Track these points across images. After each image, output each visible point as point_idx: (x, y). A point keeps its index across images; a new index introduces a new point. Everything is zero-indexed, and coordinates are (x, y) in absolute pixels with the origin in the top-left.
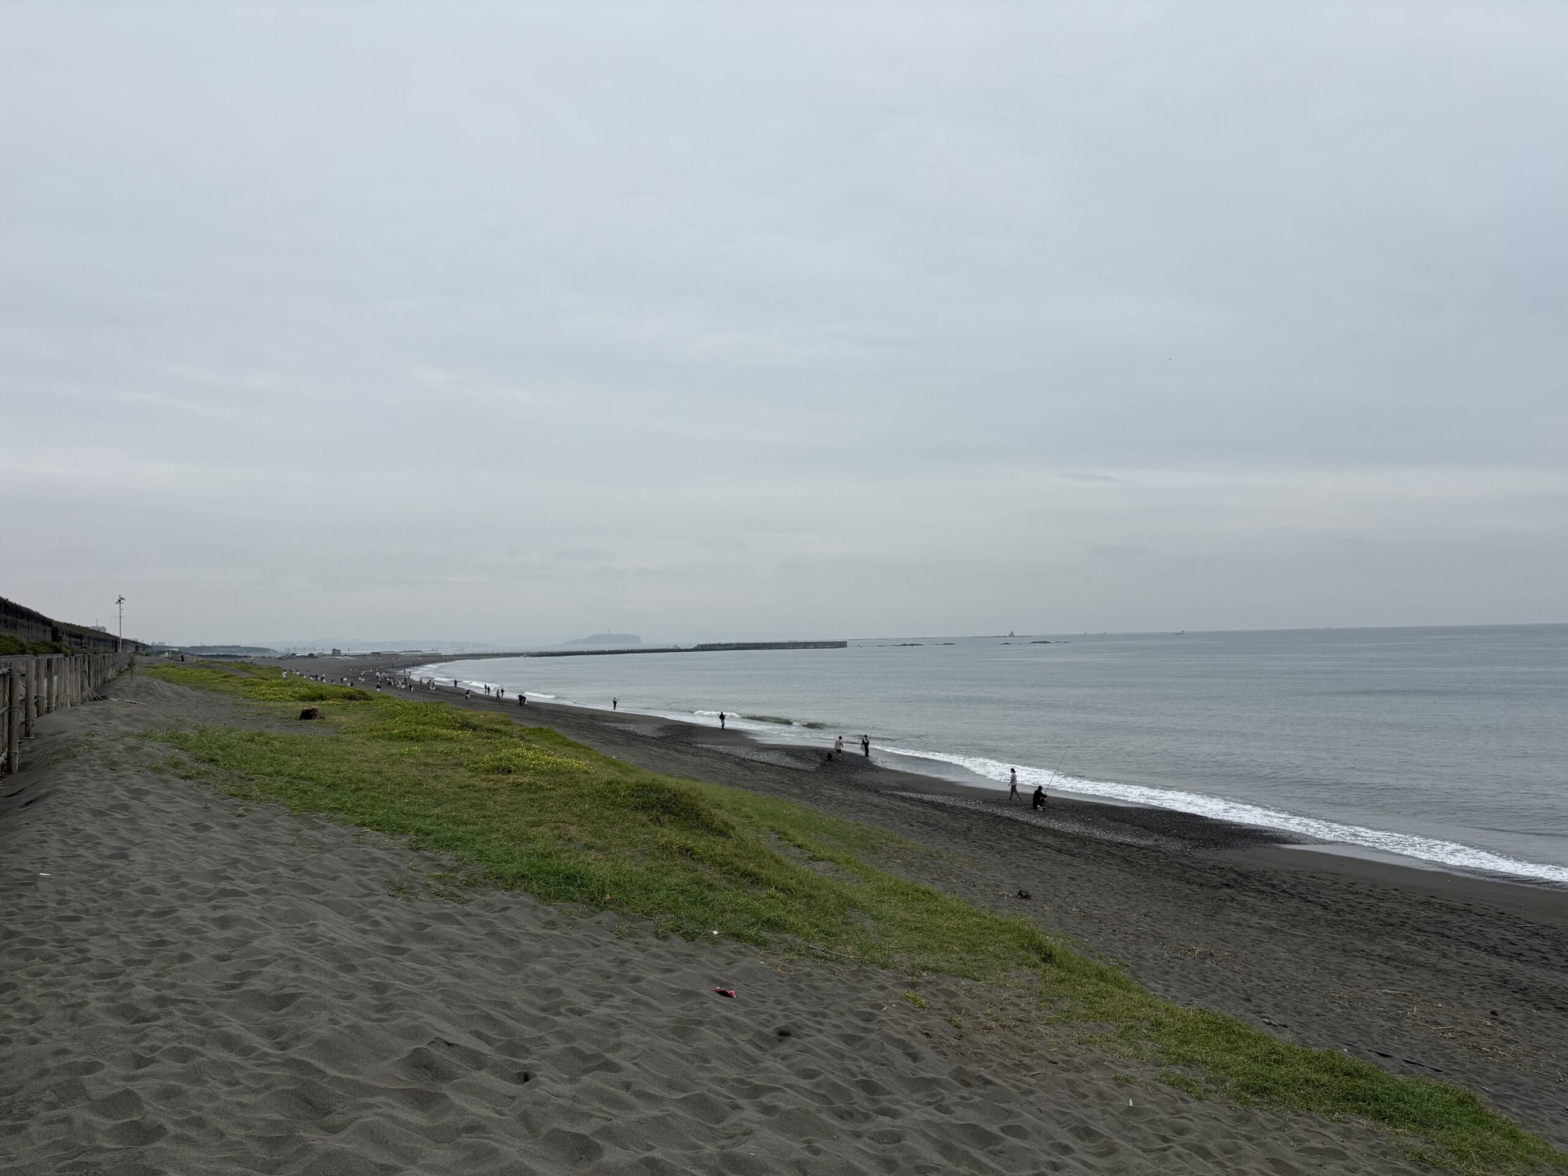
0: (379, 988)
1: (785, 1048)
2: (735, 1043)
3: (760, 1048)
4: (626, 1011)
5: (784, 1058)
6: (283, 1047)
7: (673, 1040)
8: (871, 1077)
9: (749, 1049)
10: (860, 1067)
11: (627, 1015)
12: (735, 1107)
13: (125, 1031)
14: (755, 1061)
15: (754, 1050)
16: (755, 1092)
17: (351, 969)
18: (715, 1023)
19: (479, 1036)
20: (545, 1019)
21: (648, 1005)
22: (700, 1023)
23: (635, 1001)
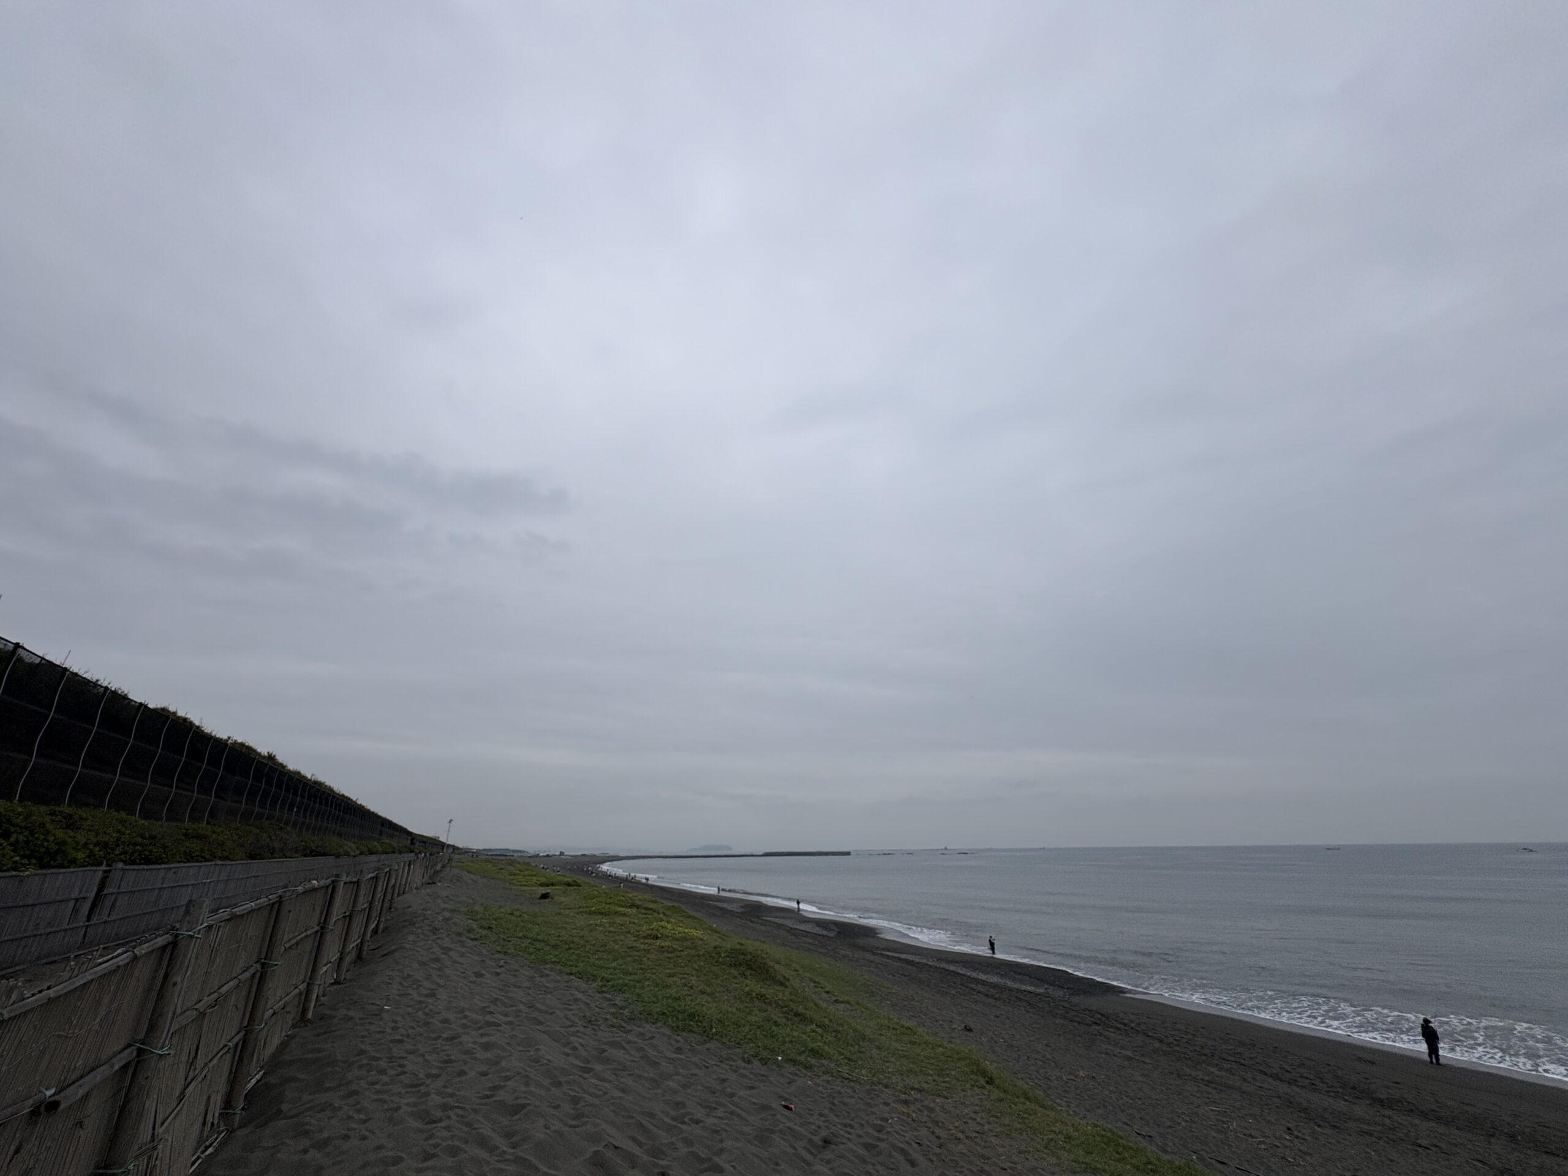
0: (575, 1101)
2: (795, 1149)
3: (811, 1153)
4: (726, 1121)
6: (514, 1146)
9: (805, 1154)
11: (727, 1124)
13: (421, 1131)
15: (808, 1155)
17: (559, 1084)
18: (781, 1131)
19: (634, 1139)
20: (675, 1126)
21: (739, 1116)
22: (772, 1132)
23: (732, 1113)
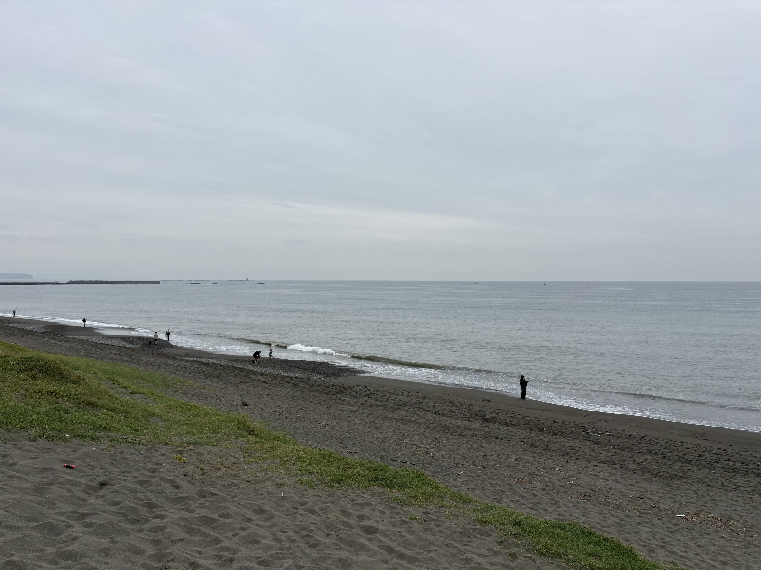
1: (103, 492)
2: (73, 492)
3: (88, 493)
4: (4, 483)
5: (102, 497)
7: (34, 495)
8: (152, 500)
9: (82, 495)
10: (146, 496)
12: (70, 526)
14: (84, 500)
15: (85, 495)
16: (83, 516)
18: (61, 483)
21: (19, 478)
22: (52, 484)
23: (11, 477)
